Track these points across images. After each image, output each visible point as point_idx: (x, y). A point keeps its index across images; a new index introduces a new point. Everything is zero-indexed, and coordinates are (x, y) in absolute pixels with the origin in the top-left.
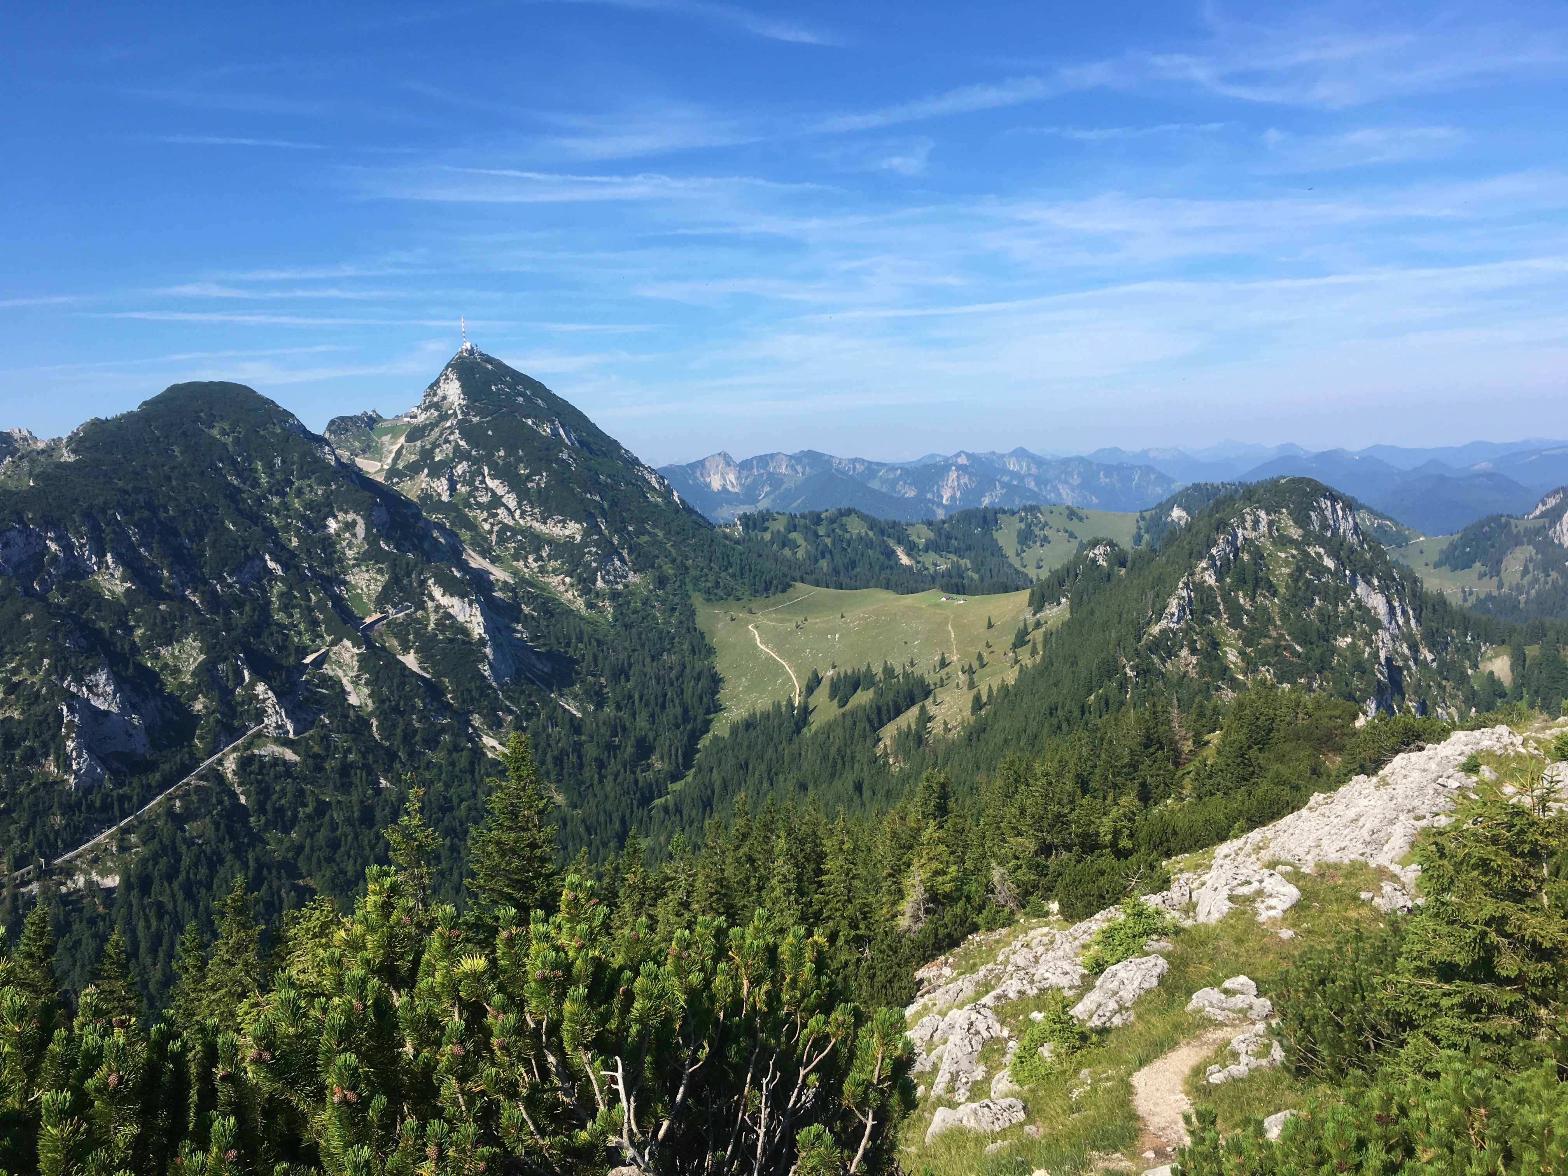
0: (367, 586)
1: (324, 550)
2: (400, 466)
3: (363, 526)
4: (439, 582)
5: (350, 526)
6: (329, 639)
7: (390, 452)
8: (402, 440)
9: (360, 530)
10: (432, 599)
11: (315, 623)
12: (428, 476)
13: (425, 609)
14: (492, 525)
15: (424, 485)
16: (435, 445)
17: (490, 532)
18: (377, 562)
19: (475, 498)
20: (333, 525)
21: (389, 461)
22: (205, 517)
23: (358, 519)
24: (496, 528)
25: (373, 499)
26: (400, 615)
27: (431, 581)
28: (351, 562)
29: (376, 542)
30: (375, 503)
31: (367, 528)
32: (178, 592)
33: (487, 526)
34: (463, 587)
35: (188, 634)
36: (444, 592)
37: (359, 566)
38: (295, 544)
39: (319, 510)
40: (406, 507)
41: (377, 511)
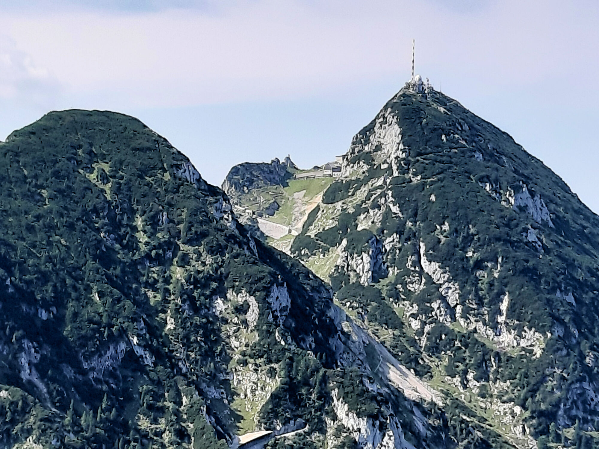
0: (253, 391)
1: (206, 336)
2: (312, 233)
3: (257, 311)
4: (345, 397)
5: (241, 310)
7: (302, 214)
8: (318, 199)
9: (252, 316)
10: (335, 418)
11: (182, 434)
12: (345, 250)
13: (323, 431)
14: (424, 324)
15: (339, 262)
16: (360, 209)
17: (420, 333)
18: (270, 361)
19: (405, 285)
20: (220, 305)
21: (300, 225)
23: (252, 301)
24: (427, 328)
25: (273, 275)
26: (290, 435)
27: (334, 393)
28: (237, 357)
29: (270, 333)
30: (274, 281)
31: (261, 314)
32: (25, 375)
33: (415, 324)
34: (375, 405)
35: (29, 432)
36: (350, 410)
37: (245, 363)
38: (170, 326)
39: (205, 286)
40: (313, 289)
41: (276, 292)
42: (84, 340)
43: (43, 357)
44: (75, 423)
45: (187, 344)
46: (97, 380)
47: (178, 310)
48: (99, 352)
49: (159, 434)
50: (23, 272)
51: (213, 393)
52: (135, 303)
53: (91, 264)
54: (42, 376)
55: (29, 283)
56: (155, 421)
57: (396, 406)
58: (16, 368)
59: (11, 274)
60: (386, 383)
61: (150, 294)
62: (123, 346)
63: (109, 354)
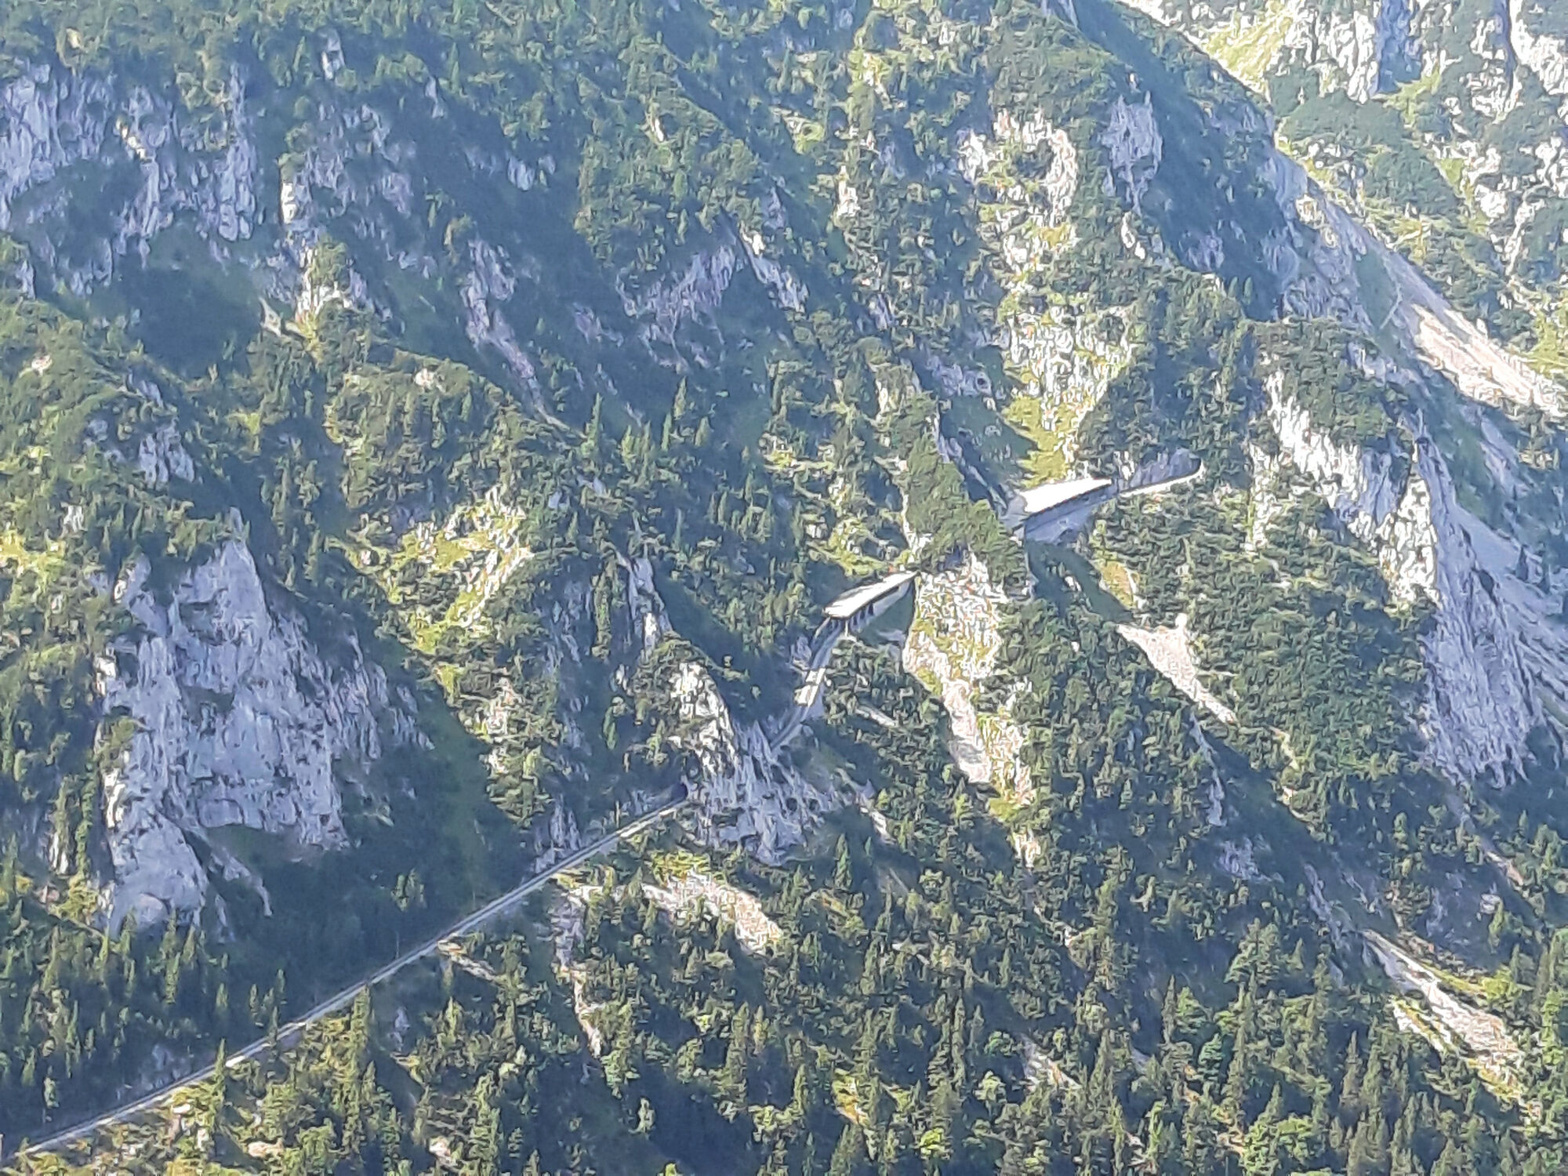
0: (1062, 379)
1: (940, 236)
3: (1072, 169)
4: (1301, 392)
5: (1032, 164)
6: (918, 543)
9: (1061, 180)
10: (1274, 448)
11: (878, 486)
12: (1308, 5)
13: (1244, 482)
14: (1515, 201)
15: (1292, 38)
17: (1505, 225)
18: (1104, 300)
19: (1465, 99)
20: (975, 154)
22: (584, 90)
23: (1060, 141)
24: (1524, 213)
25: (1117, 73)
26: (1156, 490)
27: (1274, 383)
28: (1020, 288)
29: (1108, 227)
30: (1119, 89)
31: (1083, 178)
32: (477, 332)
33: (1493, 203)
34: (1379, 414)
35: (491, 475)
36: (1314, 426)
37: (1042, 305)
38: (848, 205)
39: (938, 103)
40: (1222, 110)
41: (1122, 118)
42: (628, 242)
43: (523, 286)
44: (606, 453)
45: (891, 255)
46: (661, 346)
47: (865, 165)
48: (666, 274)
49: (821, 485)
50: (469, 64)
51: (958, 380)
52: (756, 147)
53: (640, 41)
54: (521, 335)
55: (485, 93)
56: (810, 452)
57: (1435, 418)
58: (454, 314)
59: (437, 69)
60: (1410, 356)
61: (796, 123)
62: (725, 259)
63: (689, 279)
